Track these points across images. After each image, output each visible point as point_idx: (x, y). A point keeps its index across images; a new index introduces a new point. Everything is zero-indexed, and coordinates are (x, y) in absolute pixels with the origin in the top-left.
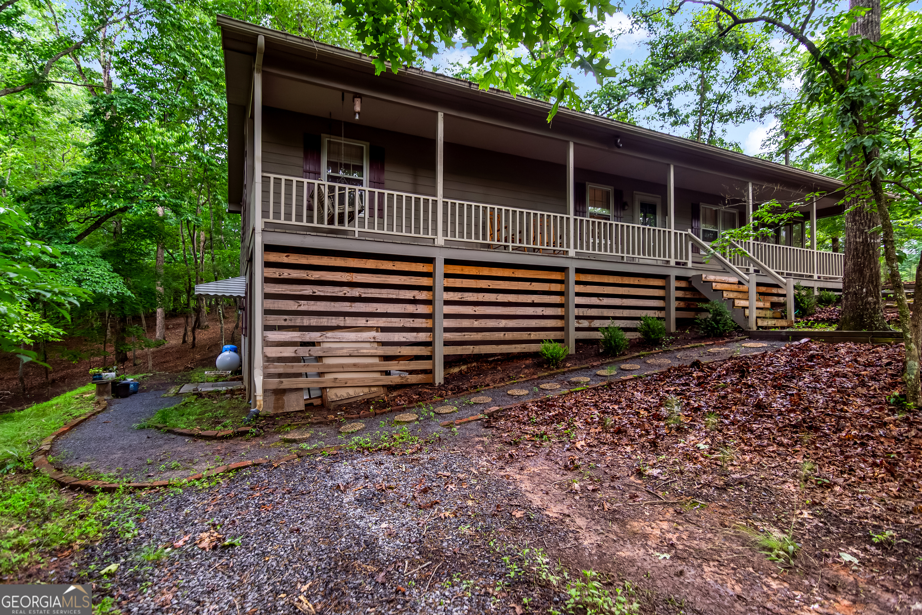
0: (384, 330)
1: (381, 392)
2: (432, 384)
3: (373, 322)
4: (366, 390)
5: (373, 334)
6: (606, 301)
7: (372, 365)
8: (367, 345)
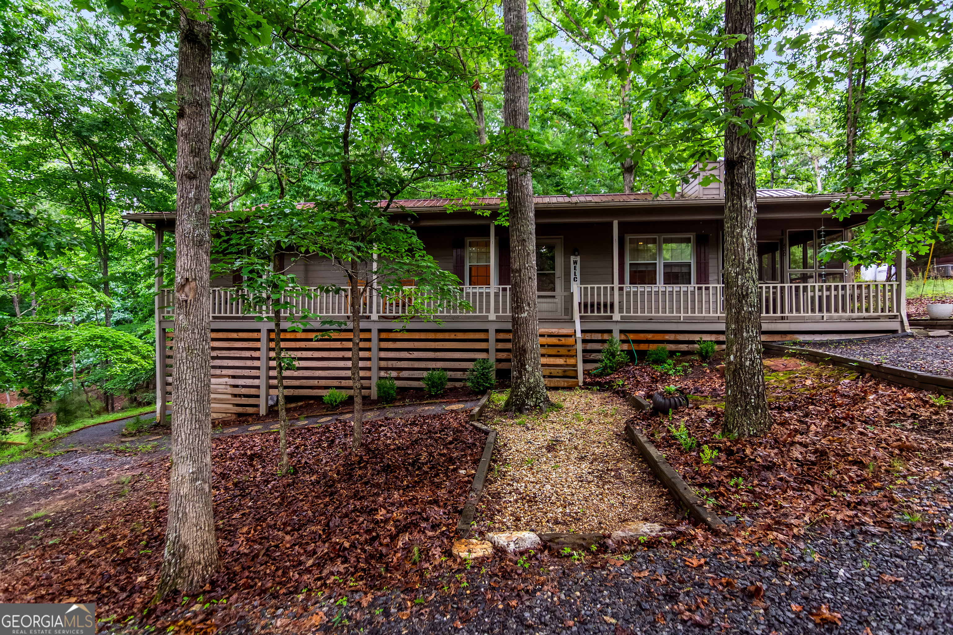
0: (234, 377)
1: (234, 417)
2: (258, 414)
3: (225, 372)
4: (224, 415)
5: (226, 379)
6: (416, 355)
7: (228, 400)
8: (223, 387)
